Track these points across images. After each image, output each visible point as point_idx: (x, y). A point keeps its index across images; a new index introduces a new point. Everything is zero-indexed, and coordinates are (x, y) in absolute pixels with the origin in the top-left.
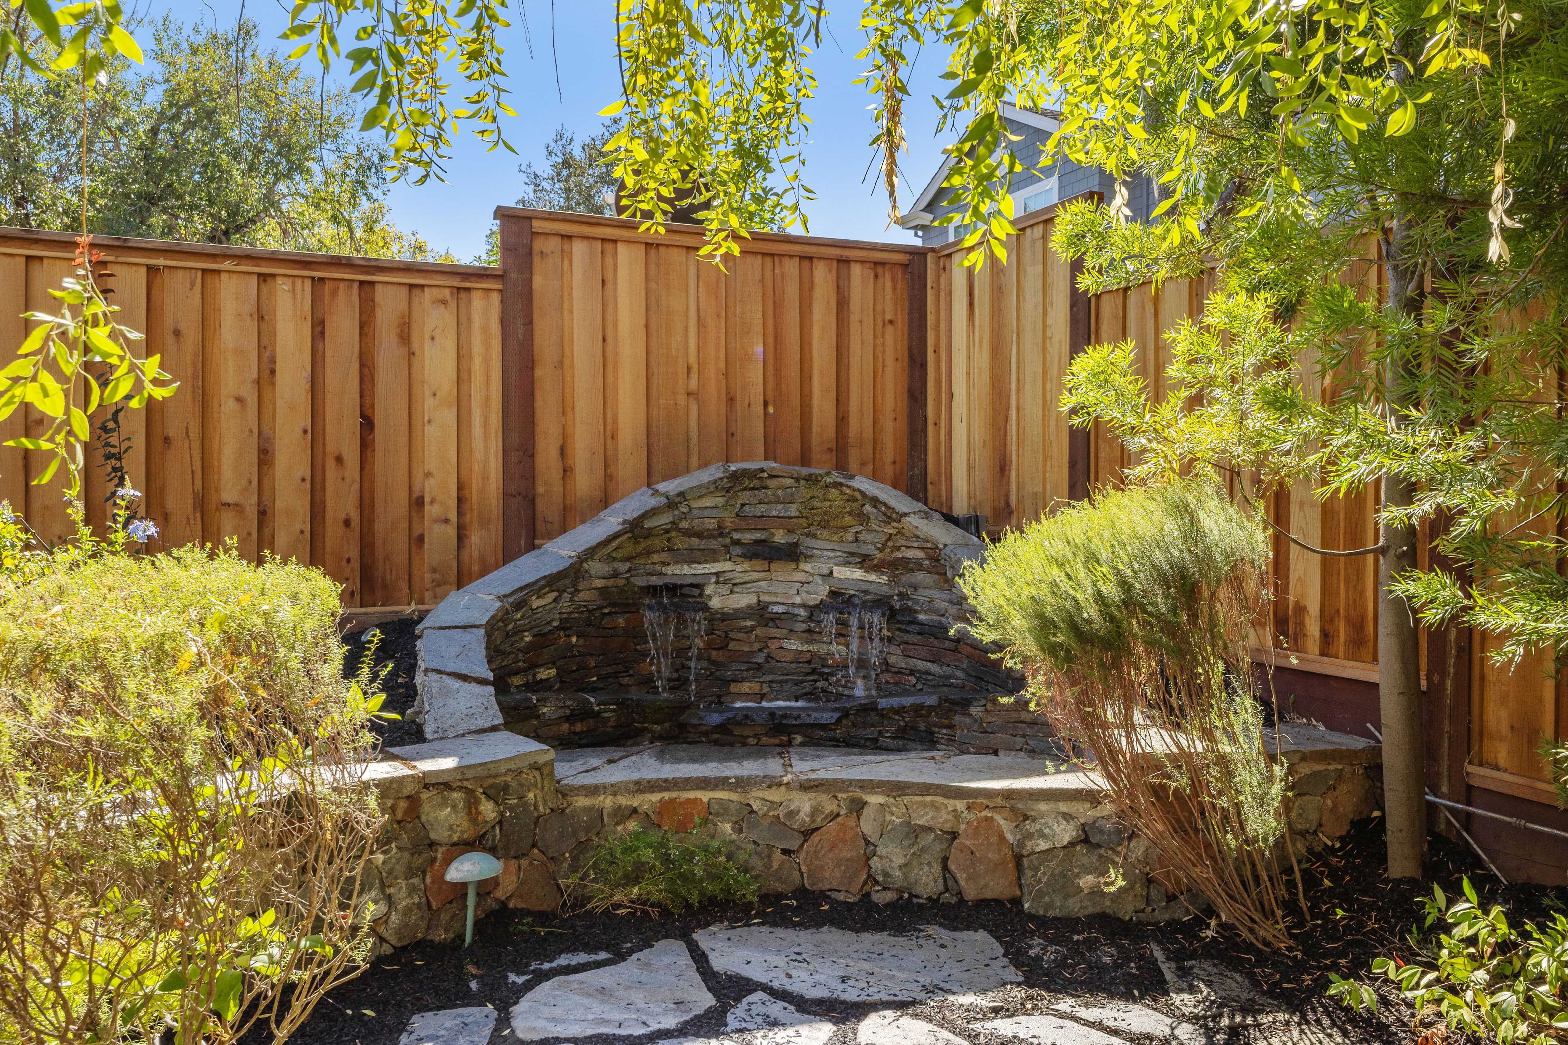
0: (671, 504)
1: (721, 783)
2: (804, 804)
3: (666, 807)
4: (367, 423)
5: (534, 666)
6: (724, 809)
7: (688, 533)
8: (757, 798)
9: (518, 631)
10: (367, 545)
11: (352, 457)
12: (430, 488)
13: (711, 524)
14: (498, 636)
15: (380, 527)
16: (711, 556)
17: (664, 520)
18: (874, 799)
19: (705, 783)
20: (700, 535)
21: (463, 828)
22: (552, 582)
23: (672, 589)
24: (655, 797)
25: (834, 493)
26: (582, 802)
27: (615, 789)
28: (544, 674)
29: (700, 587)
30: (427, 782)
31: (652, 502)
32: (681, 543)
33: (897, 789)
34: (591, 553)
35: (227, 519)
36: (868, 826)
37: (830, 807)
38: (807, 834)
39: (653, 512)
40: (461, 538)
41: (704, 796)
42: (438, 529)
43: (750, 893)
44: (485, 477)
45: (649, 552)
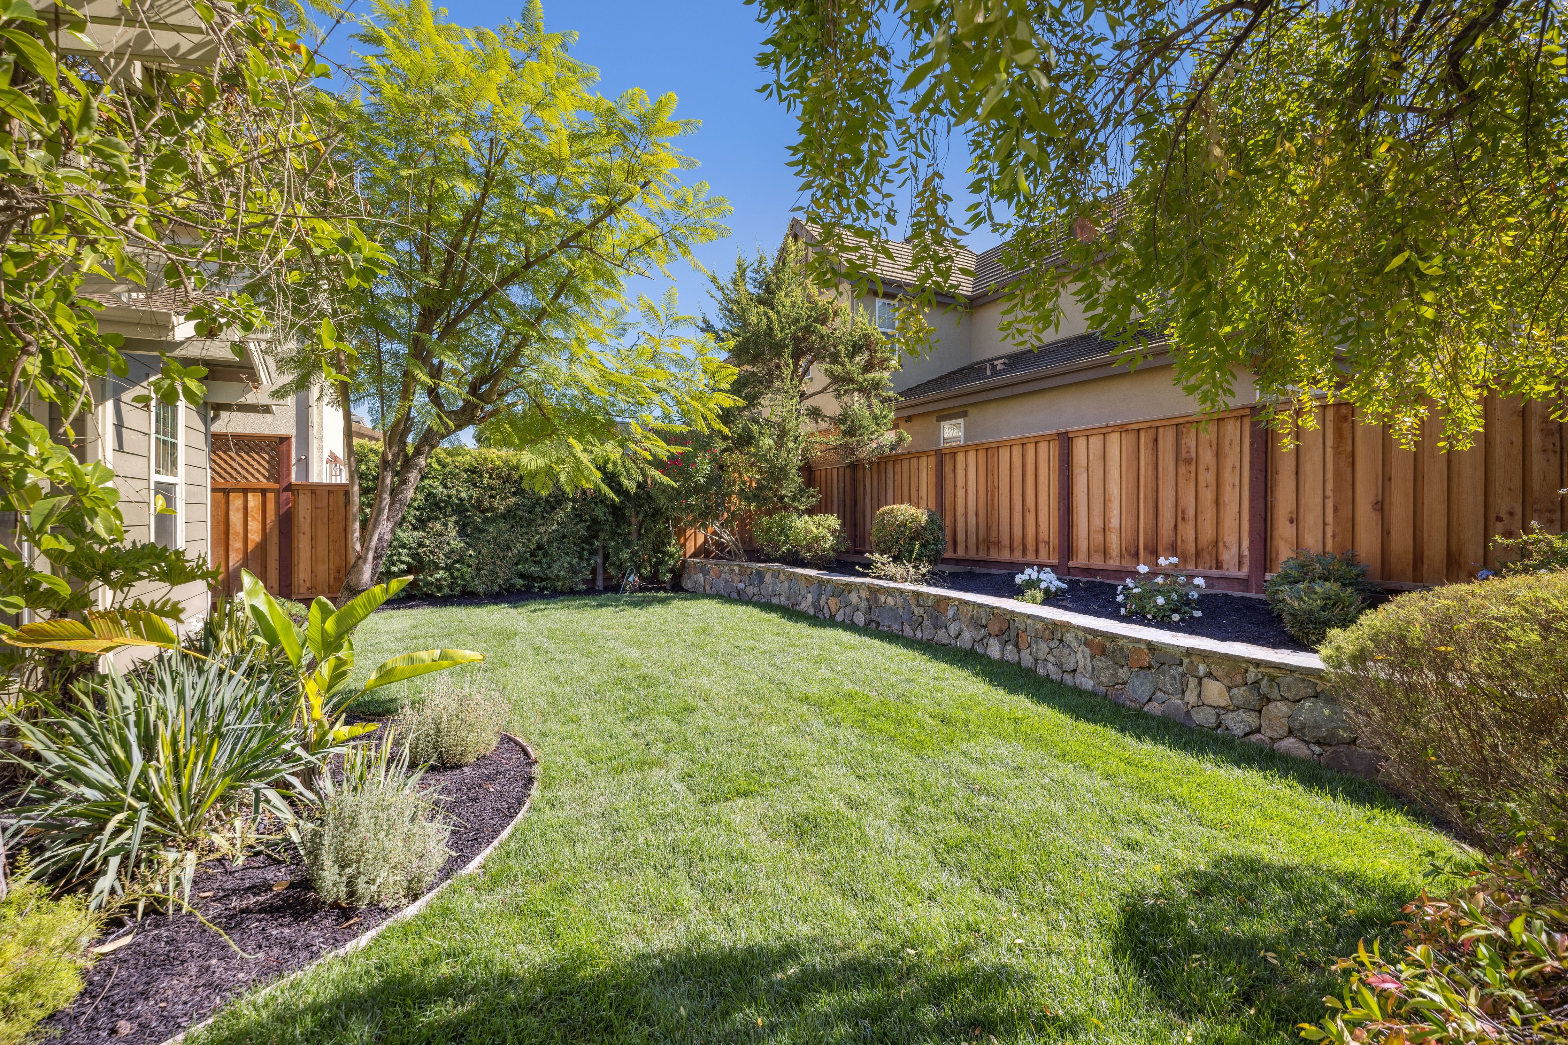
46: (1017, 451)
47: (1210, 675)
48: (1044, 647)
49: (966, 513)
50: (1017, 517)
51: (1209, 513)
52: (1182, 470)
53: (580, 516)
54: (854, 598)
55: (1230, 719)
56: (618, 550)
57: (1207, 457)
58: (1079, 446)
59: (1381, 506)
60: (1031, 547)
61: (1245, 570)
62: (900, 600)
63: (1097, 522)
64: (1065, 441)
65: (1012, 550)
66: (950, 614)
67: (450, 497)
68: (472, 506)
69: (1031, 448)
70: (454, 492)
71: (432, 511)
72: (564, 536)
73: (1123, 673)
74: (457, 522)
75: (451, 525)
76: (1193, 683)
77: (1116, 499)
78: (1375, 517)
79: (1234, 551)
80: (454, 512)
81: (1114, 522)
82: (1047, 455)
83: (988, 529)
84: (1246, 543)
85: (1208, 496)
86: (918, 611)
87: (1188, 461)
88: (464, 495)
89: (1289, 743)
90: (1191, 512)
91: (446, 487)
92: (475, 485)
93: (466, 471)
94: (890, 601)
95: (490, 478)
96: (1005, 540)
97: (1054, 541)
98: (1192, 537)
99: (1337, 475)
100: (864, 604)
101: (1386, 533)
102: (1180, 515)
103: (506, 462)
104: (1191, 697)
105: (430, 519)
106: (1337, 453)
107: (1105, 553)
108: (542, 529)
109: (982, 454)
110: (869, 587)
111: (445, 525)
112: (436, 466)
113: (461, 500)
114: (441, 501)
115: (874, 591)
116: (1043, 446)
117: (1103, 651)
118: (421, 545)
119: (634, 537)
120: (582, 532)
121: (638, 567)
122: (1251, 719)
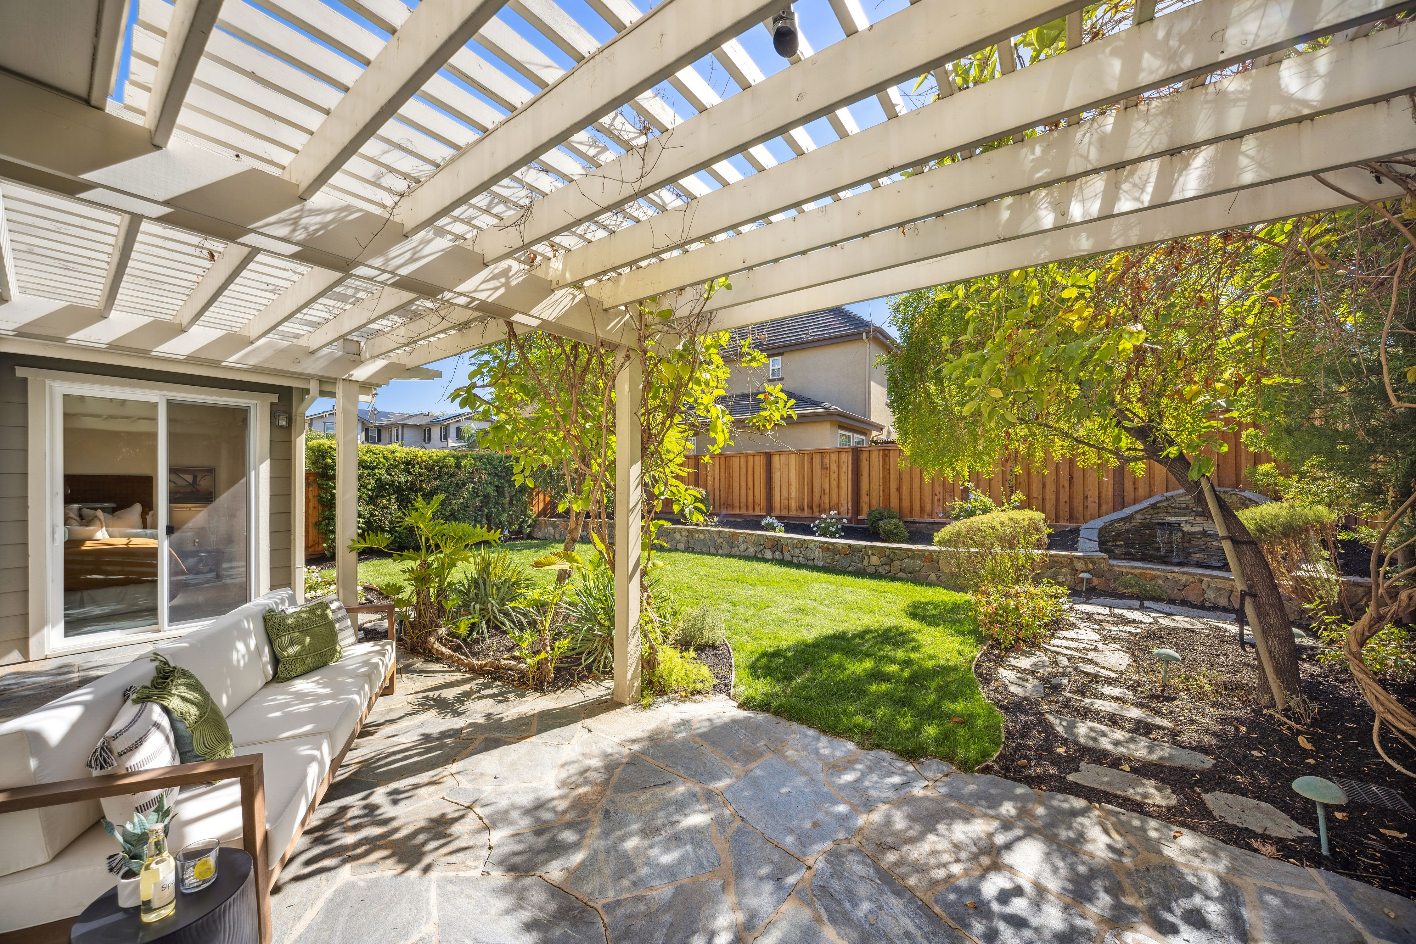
0: (1167, 499)
1: (1157, 570)
2: (1184, 578)
3: (1141, 574)
4: (1071, 477)
5: (1115, 541)
6: (1159, 577)
7: (1175, 508)
8: (1169, 576)
9: (1111, 531)
10: (1071, 508)
11: (1067, 484)
12: (1090, 494)
13: (1184, 505)
14: (1103, 532)
15: (1075, 504)
16: (1185, 515)
17: (1165, 504)
18: (1206, 579)
19: (1152, 569)
20: (1179, 509)
21: (1084, 568)
22: (1122, 519)
23: (1169, 524)
24: (1139, 571)
25: (1234, 497)
26: (1116, 569)
27: (1125, 567)
28: (1119, 543)
29: (1179, 524)
30: (1075, 557)
31: (1161, 498)
32: (1171, 511)
33: (1212, 577)
34: (1137, 512)
35: (1034, 501)
36: (1204, 586)
37: (1192, 580)
38: (1185, 586)
39: (1161, 502)
40: (1099, 507)
41: (1154, 573)
42: (1093, 504)
43: (1165, 597)
44: (1107, 490)
45: (1158, 513)
46: (743, 460)
47: (873, 554)
48: (797, 551)
49: (714, 490)
50: (743, 492)
51: (835, 491)
52: (824, 472)
53: (477, 493)
54: (677, 536)
55: (880, 569)
56: (499, 514)
57: (834, 467)
58: (776, 459)
59: (899, 490)
60: (751, 506)
61: (850, 515)
62: (707, 535)
63: (785, 495)
64: (769, 457)
65: (740, 508)
66: (741, 541)
67: (393, 481)
68: (407, 487)
69: (750, 459)
70: (396, 478)
71: (380, 491)
72: (467, 507)
73: (837, 557)
74: (397, 499)
75: (393, 501)
76: (866, 558)
77: (794, 484)
78: (897, 493)
79: (845, 507)
80: (395, 492)
81: (793, 495)
82: (760, 462)
83: (727, 498)
84: (850, 504)
85: (834, 484)
86: (719, 540)
87: (826, 469)
88: (402, 480)
89: (901, 574)
90: (827, 491)
91: (390, 474)
92: (409, 473)
93: (403, 463)
94: (702, 536)
95: (420, 468)
96: (737, 504)
97: (763, 503)
98: (827, 501)
99: (884, 477)
100: (684, 539)
101: (901, 500)
102: (823, 492)
103: (430, 458)
104: (866, 563)
105: (377, 497)
106: (884, 469)
107: (789, 509)
108: (454, 502)
109: (722, 460)
110: (688, 530)
111: (389, 501)
112: (382, 460)
113: (400, 483)
114: (387, 484)
115: (691, 532)
116: (757, 458)
117: (828, 550)
118: (372, 515)
119: (507, 506)
120: (478, 504)
121: (511, 524)
122: (887, 568)
